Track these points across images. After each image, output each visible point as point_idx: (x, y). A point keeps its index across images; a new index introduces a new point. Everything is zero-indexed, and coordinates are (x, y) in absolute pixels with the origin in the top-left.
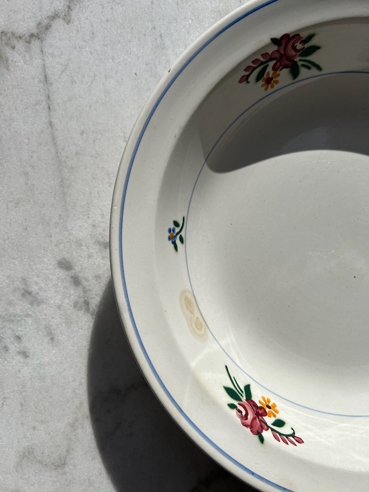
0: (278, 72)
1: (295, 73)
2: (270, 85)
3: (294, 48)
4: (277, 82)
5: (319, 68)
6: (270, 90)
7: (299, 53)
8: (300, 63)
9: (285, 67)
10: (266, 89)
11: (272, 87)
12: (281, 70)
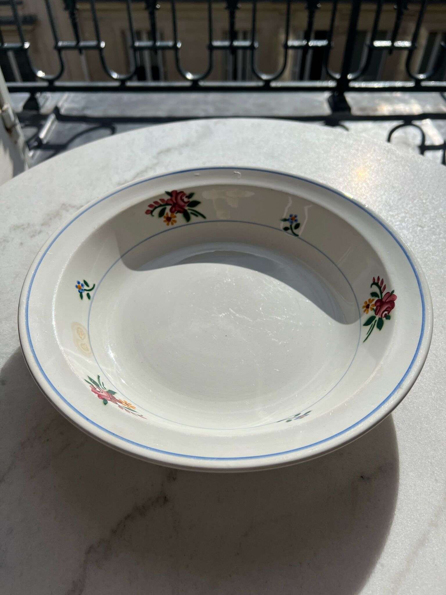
0: (175, 215)
1: (187, 217)
2: (170, 223)
3: (183, 200)
4: (175, 221)
5: (204, 217)
6: (170, 226)
7: (187, 204)
8: (189, 211)
9: (179, 212)
10: (168, 224)
11: (172, 224)
12: (177, 213)
